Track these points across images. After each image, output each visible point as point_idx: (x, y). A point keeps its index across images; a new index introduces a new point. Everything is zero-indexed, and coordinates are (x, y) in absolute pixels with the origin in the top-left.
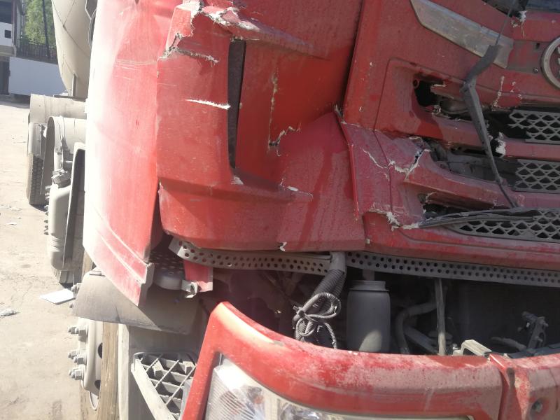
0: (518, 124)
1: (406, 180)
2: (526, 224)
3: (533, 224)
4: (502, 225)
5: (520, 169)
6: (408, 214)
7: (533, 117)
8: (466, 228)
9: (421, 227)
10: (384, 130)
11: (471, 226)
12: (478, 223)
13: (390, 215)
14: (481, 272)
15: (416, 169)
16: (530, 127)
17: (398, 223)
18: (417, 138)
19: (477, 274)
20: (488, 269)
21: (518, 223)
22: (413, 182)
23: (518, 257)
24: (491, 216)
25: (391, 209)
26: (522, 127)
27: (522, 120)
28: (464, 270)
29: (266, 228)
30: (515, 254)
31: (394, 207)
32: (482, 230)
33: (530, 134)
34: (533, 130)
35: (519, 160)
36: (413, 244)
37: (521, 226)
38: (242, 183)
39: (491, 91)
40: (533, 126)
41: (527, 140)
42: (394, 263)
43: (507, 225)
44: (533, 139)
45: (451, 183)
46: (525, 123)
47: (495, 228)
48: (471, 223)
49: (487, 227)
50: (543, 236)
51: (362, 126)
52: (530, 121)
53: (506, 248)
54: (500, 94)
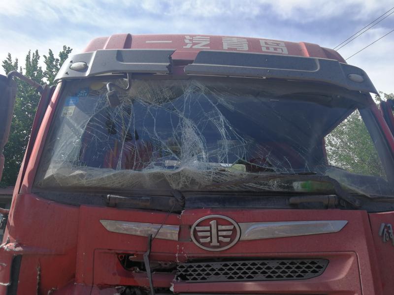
0: (181, 272)
7: (191, 267)
10: (99, 284)
18: (120, 287)
26: (184, 273)
27: (184, 269)
33: (188, 277)
34: (190, 275)
39: (173, 255)
40: (190, 272)
41: (187, 281)
44: (190, 281)
46: (186, 271)
51: (85, 284)
52: (189, 269)
54: (177, 255)
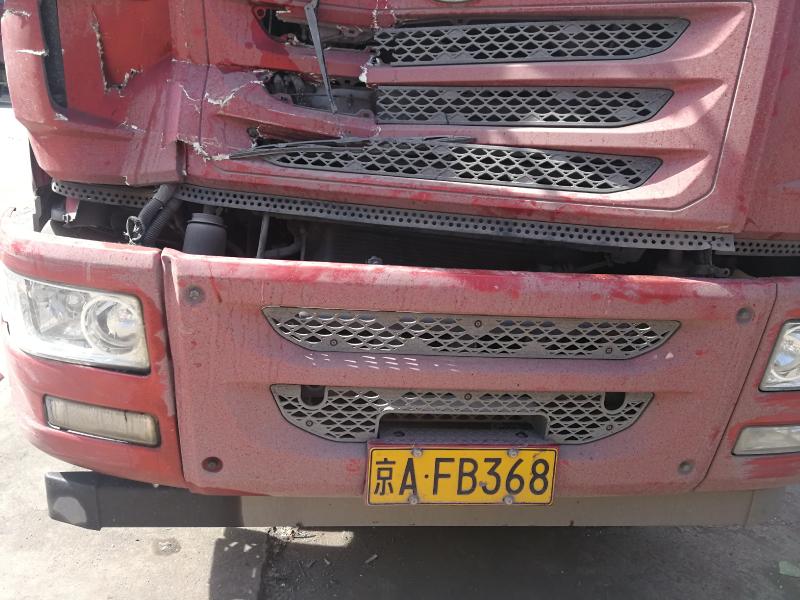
0: (383, 46)
1: (221, 112)
2: (351, 154)
3: (361, 155)
4: (323, 157)
5: (382, 98)
6: (220, 146)
7: (403, 35)
8: (285, 160)
9: (231, 158)
10: (220, 64)
11: (289, 158)
12: (298, 154)
13: (196, 145)
14: (302, 207)
15: (231, 100)
16: (396, 48)
17: (206, 154)
18: (262, 71)
19: (298, 209)
20: (311, 204)
21: (342, 154)
22: (227, 114)
23: (331, 189)
24: (312, 147)
25: (199, 140)
26: (388, 48)
27: (387, 40)
28: (284, 203)
29: (108, 163)
30: (328, 186)
31: (202, 139)
32: (301, 161)
33: (395, 56)
34: (401, 51)
35: (380, 88)
36: (225, 175)
37: (346, 157)
38: (66, 119)
39: (366, 12)
40: (401, 46)
41: (393, 63)
42: (217, 196)
43: (328, 156)
44: (400, 62)
45: (277, 114)
46: (392, 43)
47: (314, 160)
48: (289, 154)
49: (306, 159)
50: (373, 168)
51: (193, 61)
52: (397, 40)
53: (317, 179)
54: (374, 13)
